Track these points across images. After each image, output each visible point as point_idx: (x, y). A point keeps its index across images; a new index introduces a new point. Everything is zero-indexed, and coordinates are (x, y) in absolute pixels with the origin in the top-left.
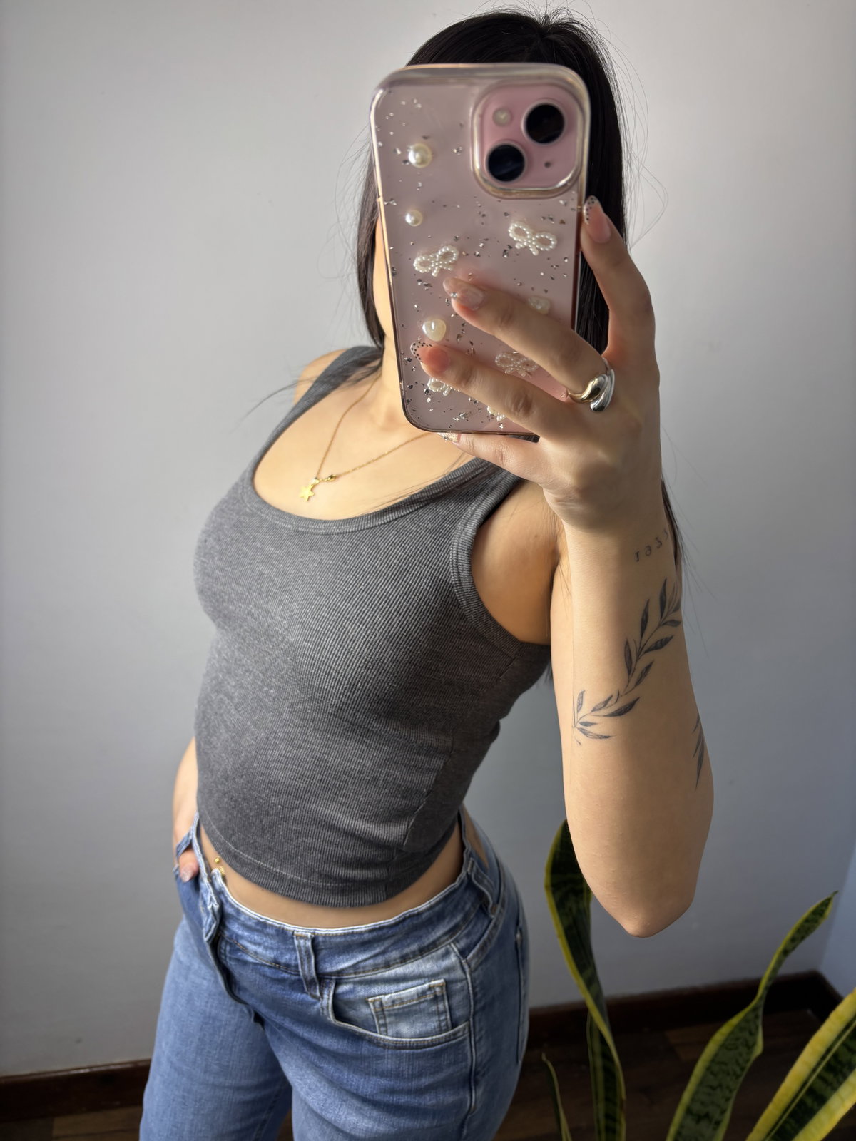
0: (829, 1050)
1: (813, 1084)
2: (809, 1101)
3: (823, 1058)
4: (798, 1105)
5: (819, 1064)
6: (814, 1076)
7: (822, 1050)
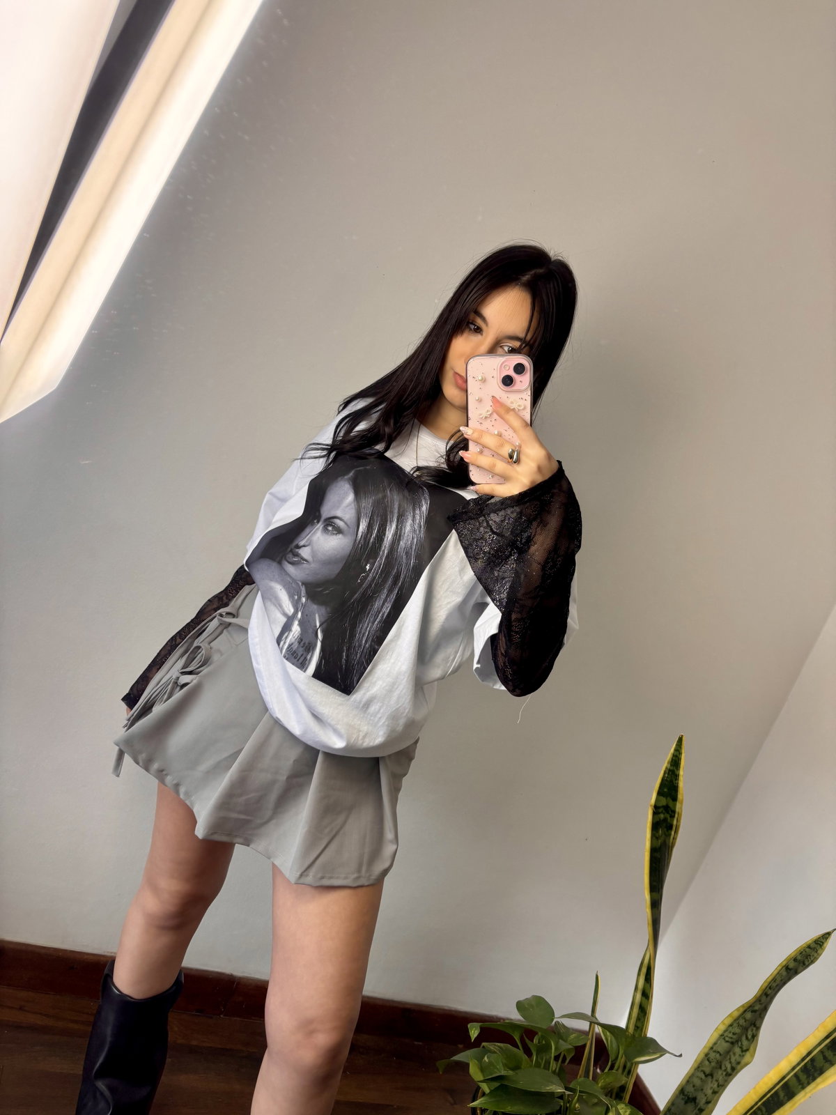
0: (809, 1053)
1: (788, 1080)
2: (782, 1094)
3: (803, 1059)
4: (771, 1096)
5: (798, 1064)
6: (792, 1074)
7: (804, 1053)
